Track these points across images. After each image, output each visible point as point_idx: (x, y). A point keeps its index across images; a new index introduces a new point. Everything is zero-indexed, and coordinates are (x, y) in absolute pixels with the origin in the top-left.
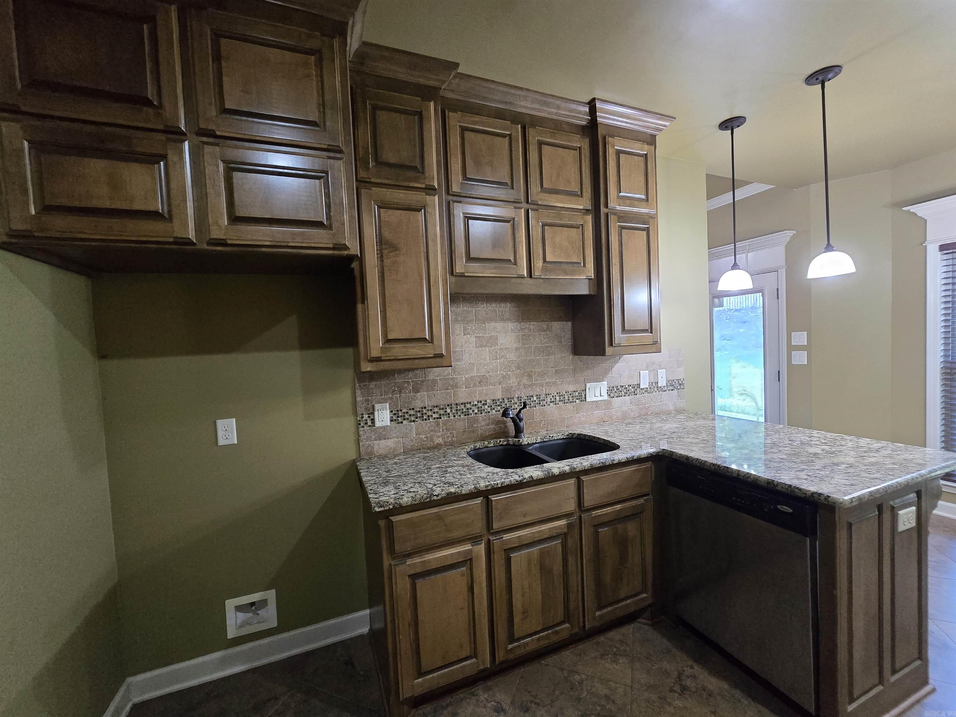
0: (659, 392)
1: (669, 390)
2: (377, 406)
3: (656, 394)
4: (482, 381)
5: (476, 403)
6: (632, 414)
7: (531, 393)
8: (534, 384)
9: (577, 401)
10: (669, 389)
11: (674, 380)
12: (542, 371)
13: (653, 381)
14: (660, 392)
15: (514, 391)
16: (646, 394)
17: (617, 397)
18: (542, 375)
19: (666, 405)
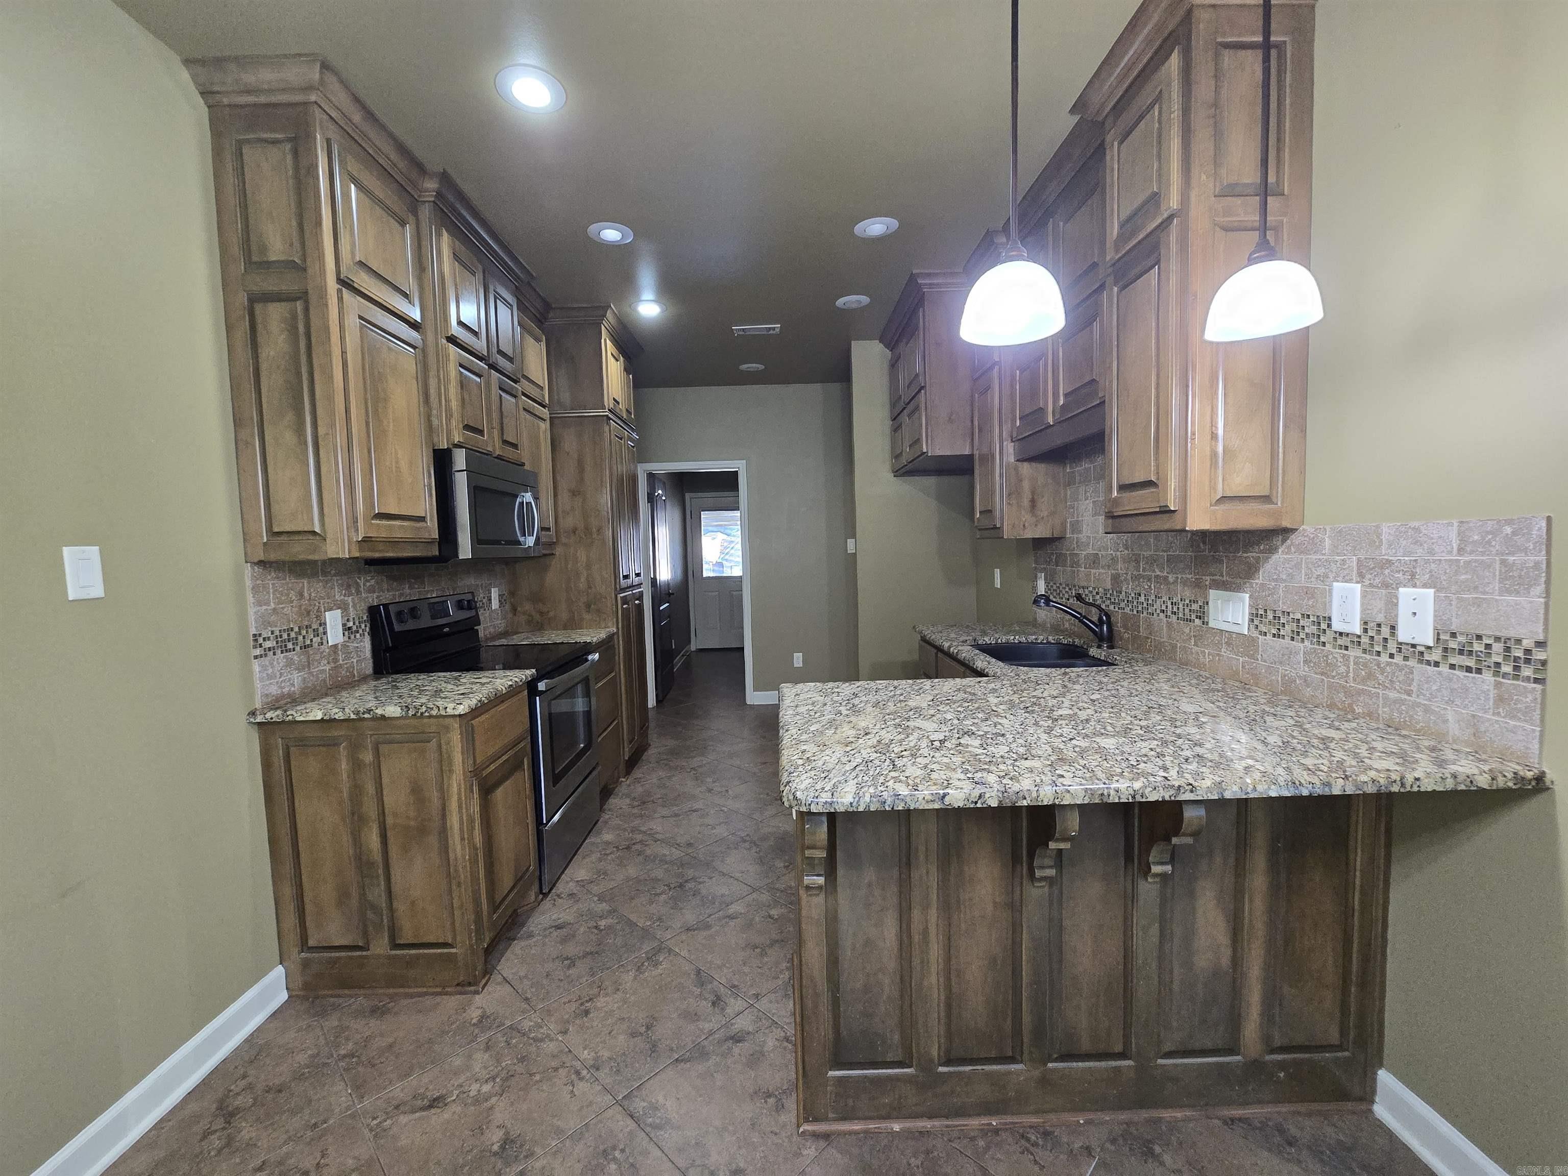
0: (1406, 658)
1: (1452, 667)
2: (1039, 575)
3: (1388, 664)
4: (1095, 561)
5: (1091, 589)
6: (1308, 692)
7: (1138, 590)
8: (1143, 577)
9: (1197, 621)
10: (1452, 661)
11: (1479, 637)
12: (1151, 555)
13: (1380, 618)
14: (1412, 663)
15: (1122, 582)
16: (1354, 653)
17: (1274, 636)
18: (1152, 561)
19: (1427, 710)
